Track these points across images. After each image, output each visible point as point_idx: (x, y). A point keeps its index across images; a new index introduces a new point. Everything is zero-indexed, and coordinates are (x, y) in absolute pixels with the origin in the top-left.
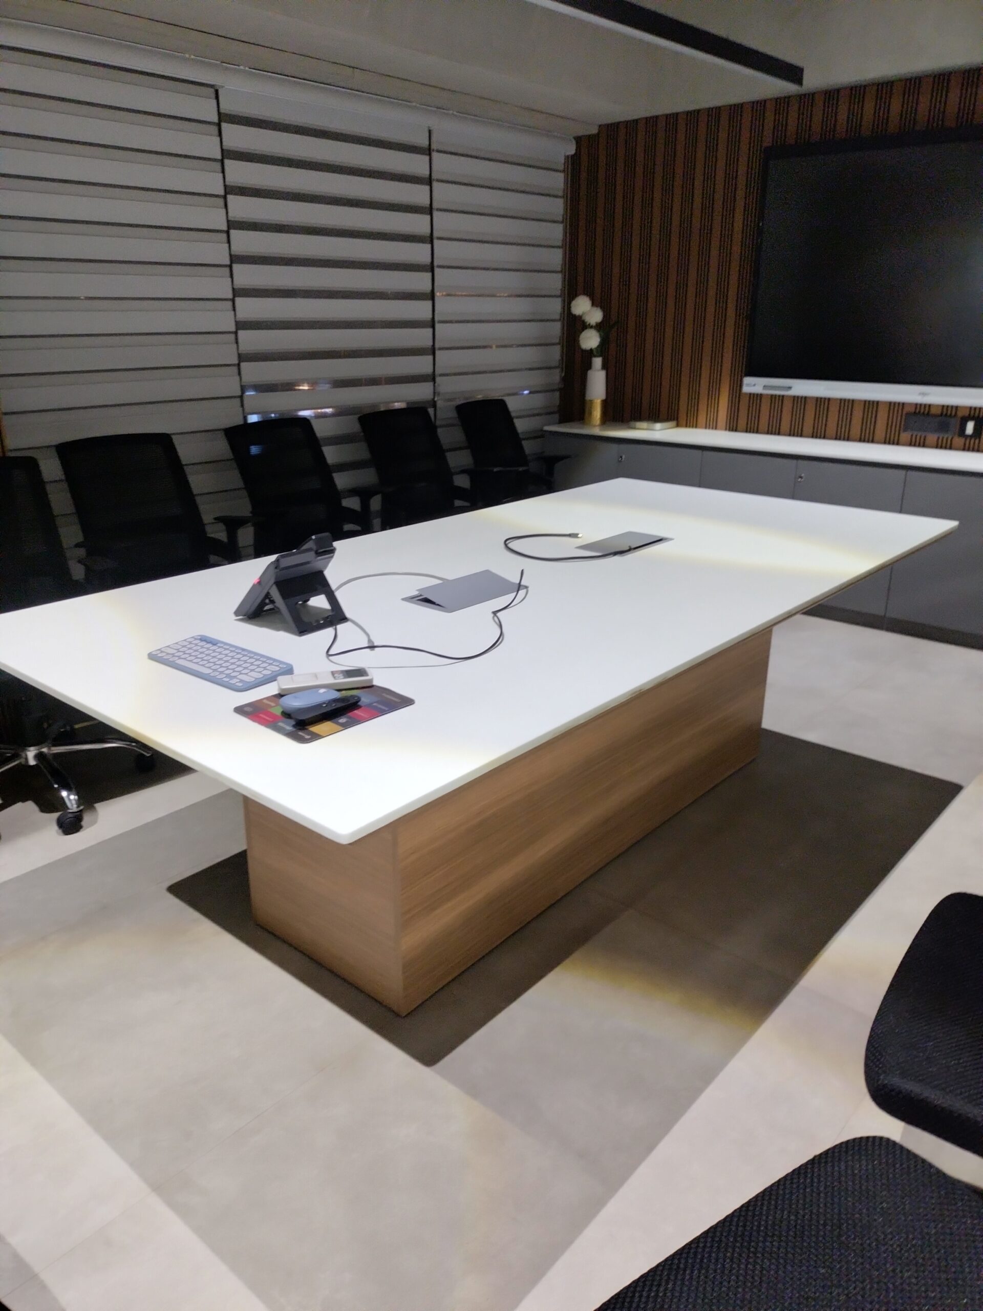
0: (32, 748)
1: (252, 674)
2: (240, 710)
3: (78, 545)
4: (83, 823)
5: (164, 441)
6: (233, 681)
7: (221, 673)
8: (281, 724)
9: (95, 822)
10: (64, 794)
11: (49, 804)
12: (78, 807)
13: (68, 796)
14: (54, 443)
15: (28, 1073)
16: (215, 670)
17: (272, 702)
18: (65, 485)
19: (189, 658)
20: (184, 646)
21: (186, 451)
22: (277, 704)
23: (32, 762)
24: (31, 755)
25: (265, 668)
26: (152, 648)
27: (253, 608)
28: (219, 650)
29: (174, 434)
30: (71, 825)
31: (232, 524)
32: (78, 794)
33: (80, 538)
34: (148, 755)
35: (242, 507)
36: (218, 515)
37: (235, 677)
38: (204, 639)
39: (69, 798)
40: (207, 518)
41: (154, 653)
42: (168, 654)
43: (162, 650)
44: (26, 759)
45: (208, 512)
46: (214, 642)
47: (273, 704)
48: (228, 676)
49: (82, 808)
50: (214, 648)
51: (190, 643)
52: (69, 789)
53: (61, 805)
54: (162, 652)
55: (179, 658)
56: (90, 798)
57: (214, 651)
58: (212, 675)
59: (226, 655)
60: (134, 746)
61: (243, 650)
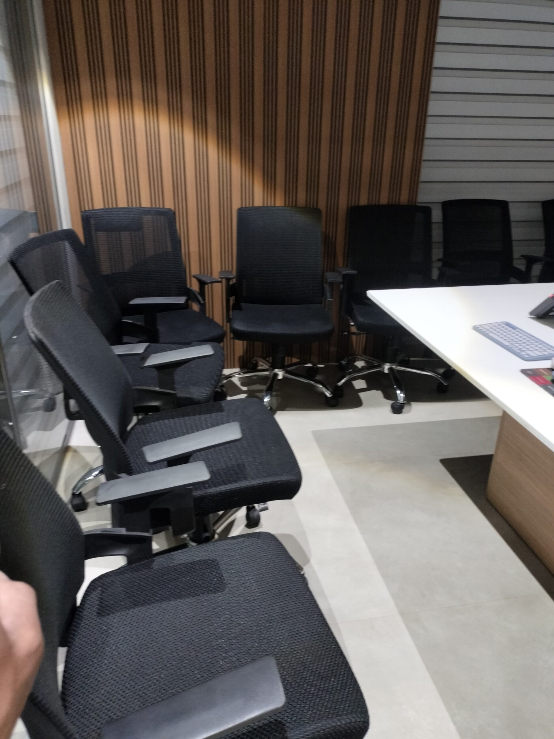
0: (388, 364)
1: (536, 352)
2: (524, 372)
3: (439, 260)
4: (404, 410)
5: (503, 205)
6: (523, 353)
7: (516, 347)
8: (550, 387)
9: (409, 412)
10: (398, 392)
11: (389, 395)
12: (403, 401)
13: (400, 394)
14: (442, 201)
15: (353, 525)
16: (512, 344)
17: (546, 372)
18: (441, 226)
19: (498, 334)
20: (495, 326)
21: (515, 213)
22: (550, 375)
23: (386, 371)
24: (386, 368)
25: (545, 351)
26: (477, 323)
27: (542, 313)
28: (517, 333)
29: (510, 202)
30: (397, 409)
31: (531, 261)
32: (405, 394)
33: (441, 256)
34: (445, 384)
35: (539, 251)
36: (524, 254)
37: (524, 351)
38: (508, 324)
39: (401, 395)
40: (516, 254)
41: (477, 326)
42: (485, 329)
43: (483, 326)
44: (384, 369)
45: (518, 251)
46: (514, 328)
47: (546, 373)
48: (520, 349)
49: (405, 402)
50: (514, 331)
51: (499, 325)
52: (401, 390)
53: (394, 397)
54: (482, 327)
55: (492, 332)
56: (411, 398)
57: (513, 333)
58: (510, 346)
59: (521, 337)
60: (439, 377)
61: (532, 336)
